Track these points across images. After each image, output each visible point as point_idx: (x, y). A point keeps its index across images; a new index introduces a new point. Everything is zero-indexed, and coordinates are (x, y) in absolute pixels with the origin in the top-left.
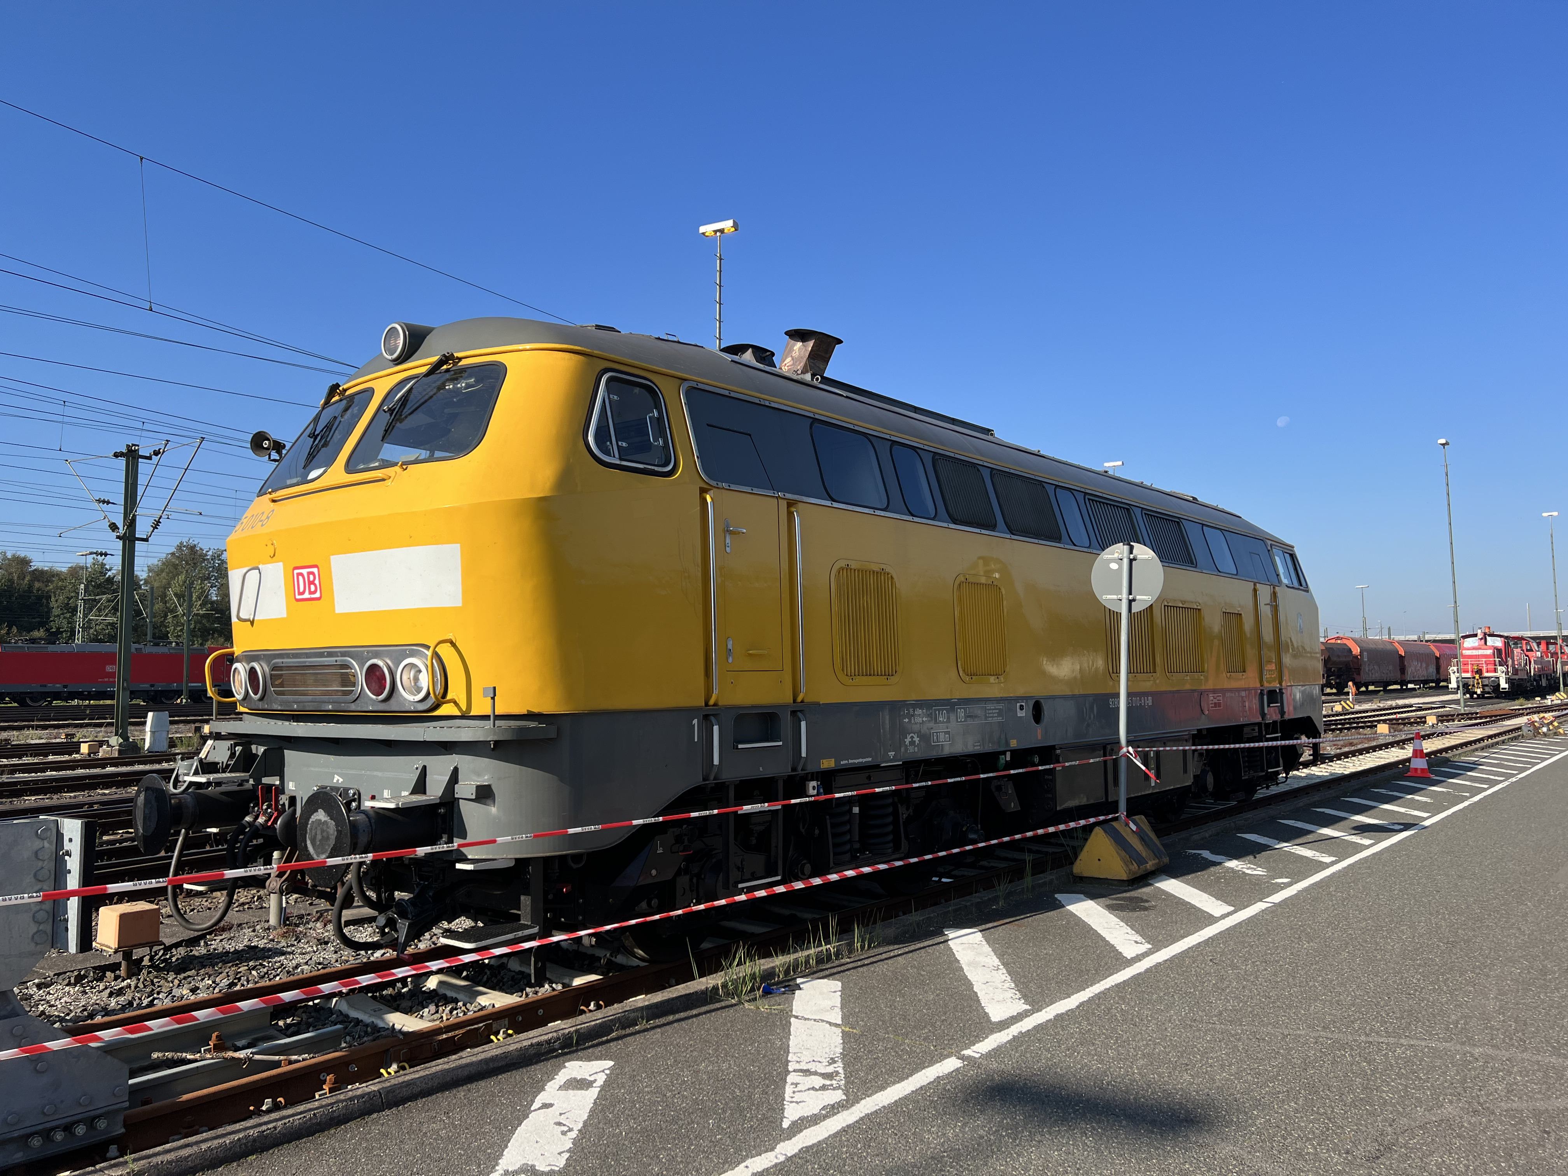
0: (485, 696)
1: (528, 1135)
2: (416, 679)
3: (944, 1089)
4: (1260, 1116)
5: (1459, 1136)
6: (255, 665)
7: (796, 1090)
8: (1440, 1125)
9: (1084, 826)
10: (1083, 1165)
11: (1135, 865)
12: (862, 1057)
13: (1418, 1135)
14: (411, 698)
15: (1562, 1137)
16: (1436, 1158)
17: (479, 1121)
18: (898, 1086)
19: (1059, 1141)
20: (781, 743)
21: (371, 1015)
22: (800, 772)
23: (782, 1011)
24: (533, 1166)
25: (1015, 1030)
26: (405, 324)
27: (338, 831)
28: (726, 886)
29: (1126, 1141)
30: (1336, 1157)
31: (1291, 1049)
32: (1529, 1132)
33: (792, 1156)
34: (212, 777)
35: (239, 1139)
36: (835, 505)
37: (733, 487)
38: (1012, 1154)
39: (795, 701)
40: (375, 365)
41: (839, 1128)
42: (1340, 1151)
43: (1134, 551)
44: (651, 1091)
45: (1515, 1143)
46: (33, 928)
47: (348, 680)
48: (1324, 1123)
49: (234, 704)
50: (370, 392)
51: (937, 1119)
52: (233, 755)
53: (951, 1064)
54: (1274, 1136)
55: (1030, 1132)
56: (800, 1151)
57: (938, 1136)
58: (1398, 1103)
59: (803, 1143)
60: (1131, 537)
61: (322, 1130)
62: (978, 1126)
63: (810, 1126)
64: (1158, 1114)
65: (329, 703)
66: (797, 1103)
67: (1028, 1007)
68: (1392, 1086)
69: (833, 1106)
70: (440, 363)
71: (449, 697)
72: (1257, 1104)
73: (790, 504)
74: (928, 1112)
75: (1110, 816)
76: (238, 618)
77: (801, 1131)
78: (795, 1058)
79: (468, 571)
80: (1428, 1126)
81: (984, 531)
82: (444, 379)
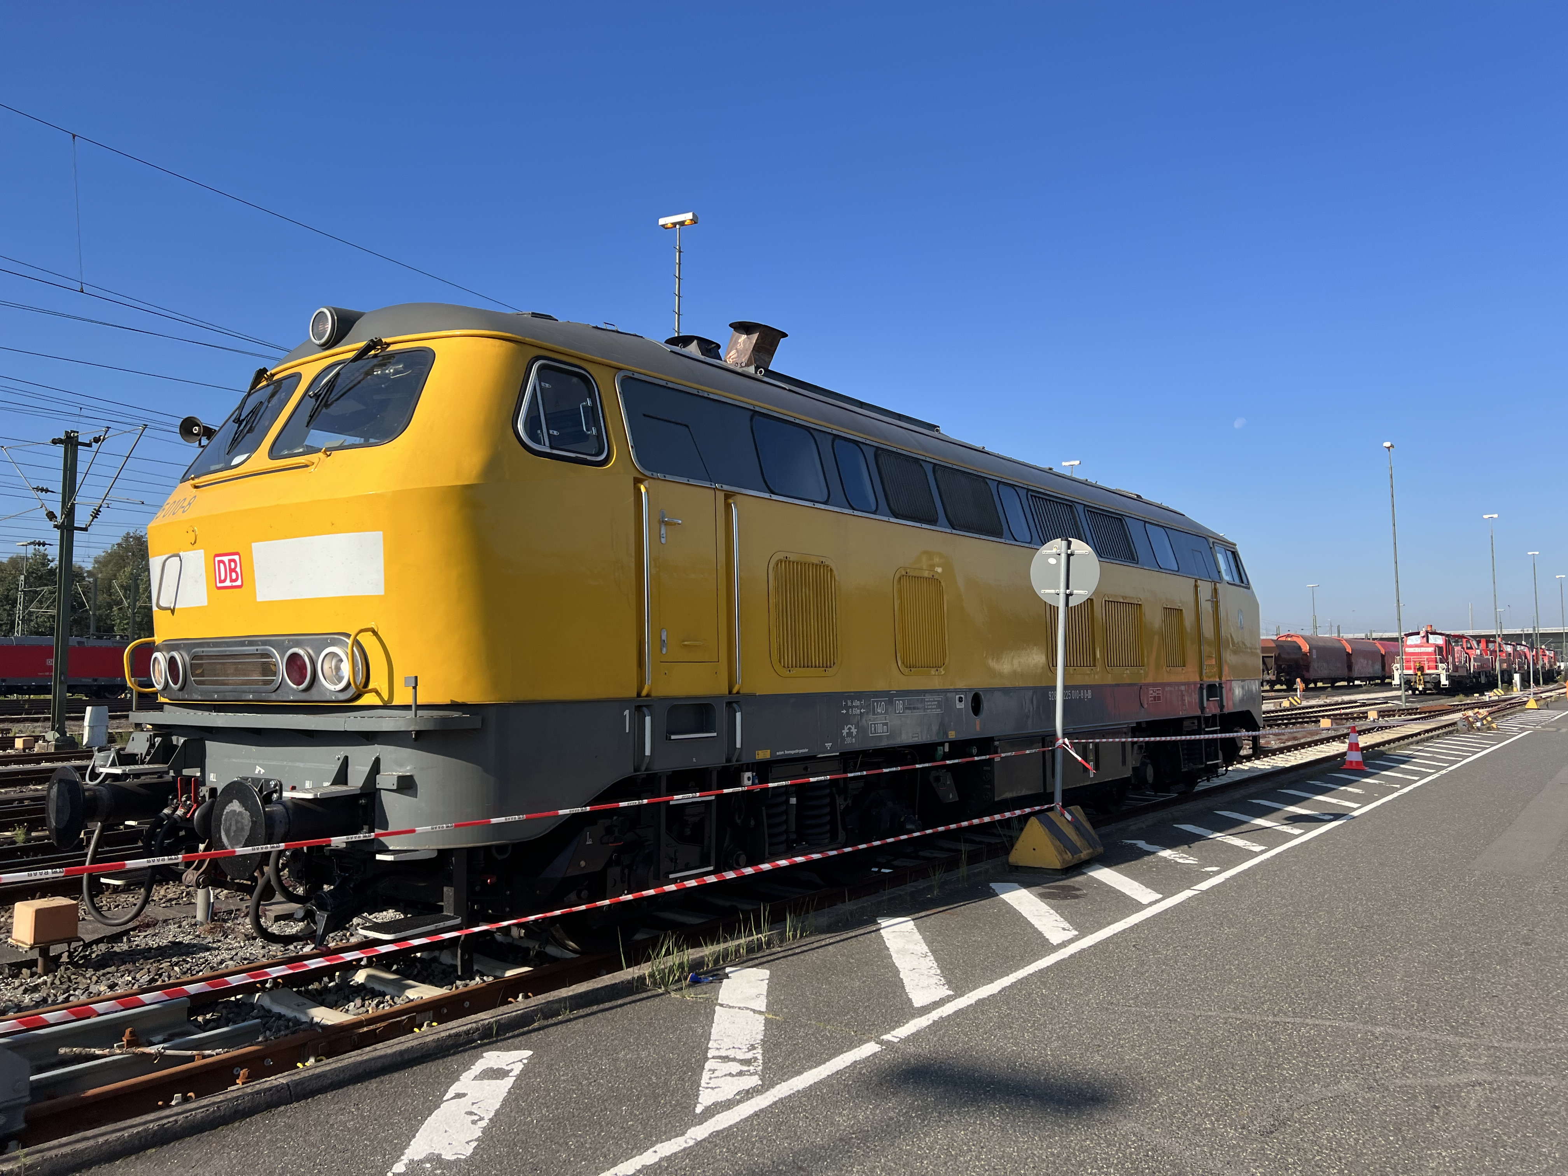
0: (407, 685)
1: (437, 1124)
2: (338, 669)
3: (860, 1073)
4: (1163, 1094)
5: (1353, 1111)
6: (175, 654)
7: (712, 1076)
8: (1335, 1101)
9: (1019, 816)
10: (987, 1144)
11: (1069, 854)
12: (781, 1043)
13: (1313, 1111)
14: (332, 687)
15: (1450, 1111)
16: (1328, 1132)
17: (389, 1111)
18: (815, 1071)
19: (967, 1121)
20: (715, 734)
21: (294, 1010)
22: (735, 763)
23: (707, 999)
24: (439, 1156)
25: (935, 1015)
26: (334, 309)
27: (252, 821)
28: (657, 876)
29: (1032, 1120)
30: (1232, 1131)
31: (1200, 1030)
32: (1420, 1107)
33: (701, 1141)
34: (127, 768)
35: (138, 1133)
36: (774, 497)
37: (666, 476)
38: (919, 1134)
39: (730, 692)
40: (303, 349)
41: (751, 1112)
42: (1236, 1126)
43: (1072, 547)
44: (567, 1080)
45: (1405, 1117)
47: (268, 669)
48: (1224, 1100)
49: (154, 694)
50: (298, 377)
51: (850, 1102)
52: (152, 745)
53: (869, 1049)
54: (1175, 1112)
55: (940, 1113)
56: (710, 1135)
57: (848, 1119)
58: (1297, 1080)
59: (714, 1127)
60: (1068, 533)
61: (226, 1124)
62: (889, 1108)
63: (723, 1111)
64: (1066, 1093)
65: (250, 692)
66: (712, 1088)
67: (951, 993)
68: (1293, 1064)
69: (748, 1091)
70: (369, 348)
71: (371, 686)
72: (1162, 1082)
73: (728, 496)
74: (842, 1095)
75: (1046, 807)
76: (158, 606)
77: (714, 1116)
78: (716, 1045)
79: (391, 559)
80: (1324, 1101)
81: (924, 526)
82: (371, 364)
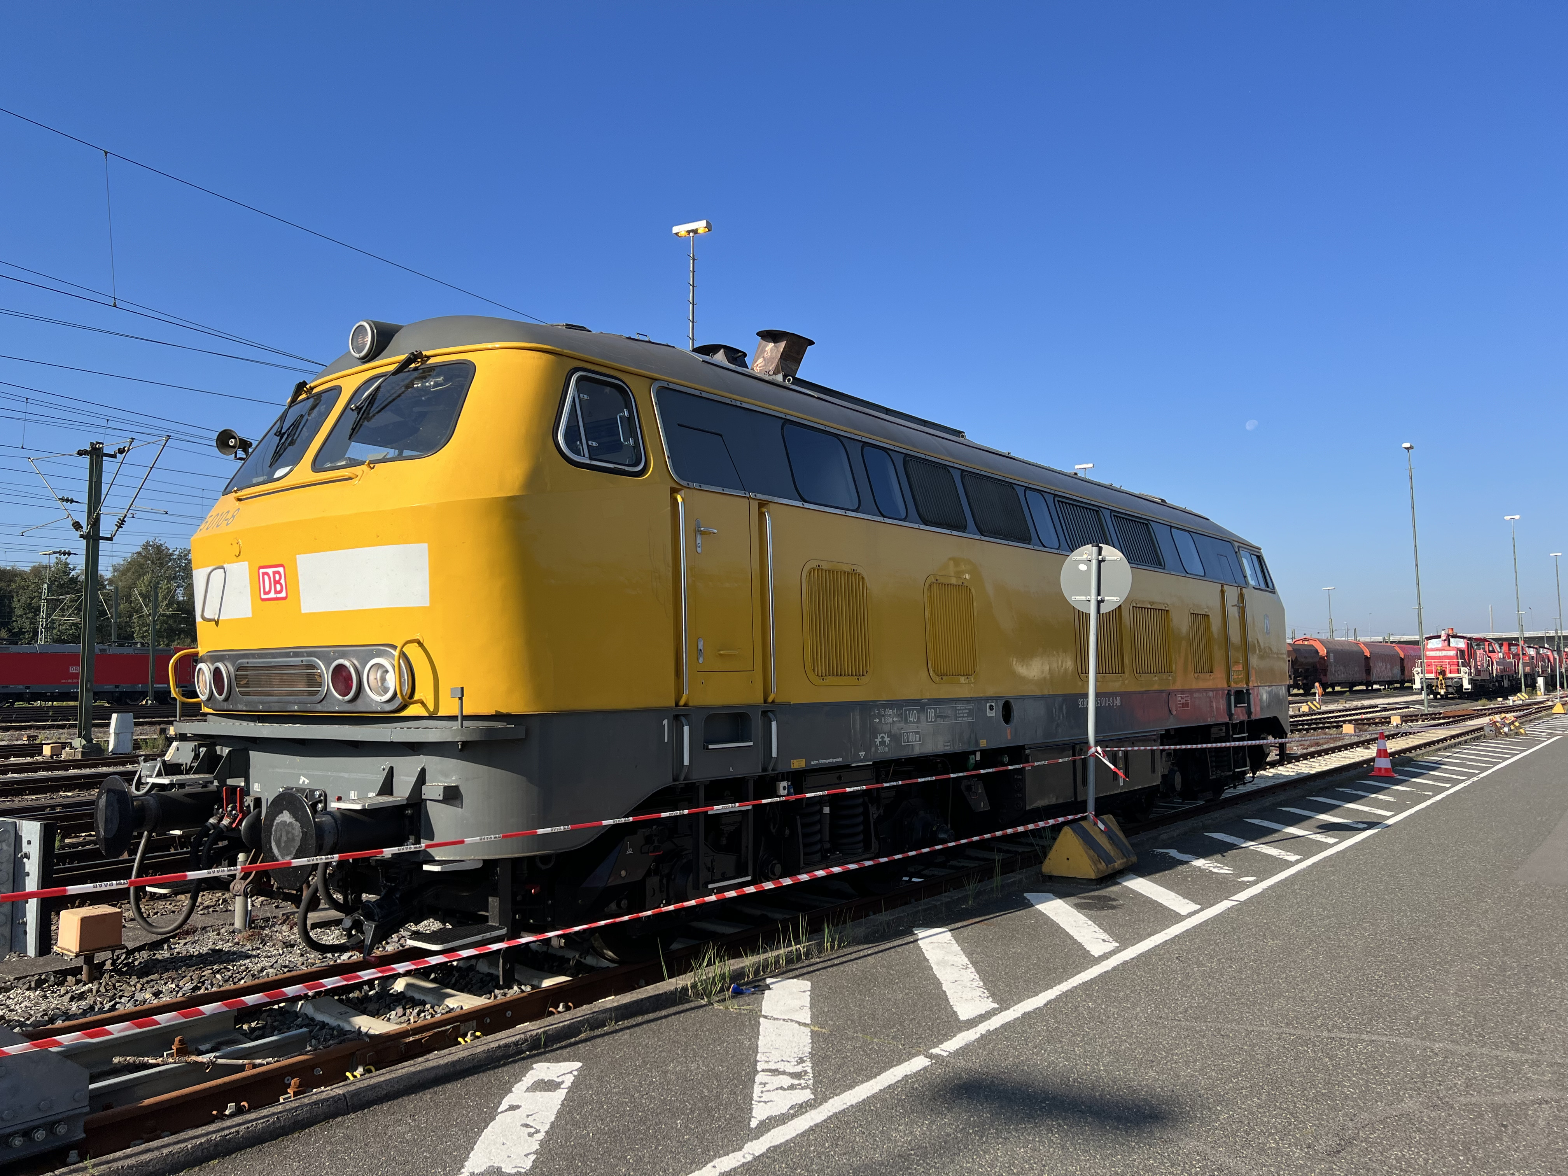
0: (453, 696)
1: (494, 1137)
2: (383, 679)
3: (912, 1087)
4: (1223, 1112)
5: (1419, 1130)
6: (220, 665)
7: (764, 1089)
8: (1400, 1120)
9: (1053, 826)
10: (1048, 1162)
11: (1104, 864)
12: (830, 1057)
13: (1378, 1130)
14: (378, 698)
15: (1518, 1130)
16: (1396, 1152)
17: (445, 1123)
18: (866, 1085)
19: (1026, 1138)
20: (751, 744)
21: (337, 1018)
22: (771, 772)
23: (751, 1011)
24: (499, 1169)
25: (982, 1028)
26: (372, 321)
27: (303, 832)
28: (696, 887)
29: (1091, 1138)
30: (1298, 1151)
31: (1254, 1045)
32: (1488, 1126)
33: (759, 1156)
34: (175, 778)
35: (201, 1144)
36: (807, 505)
37: (704, 487)
38: (978, 1151)
39: (765, 701)
40: (342, 363)
41: (807, 1127)
42: (1302, 1145)
43: (1103, 553)
44: (619, 1092)
45: (1474, 1136)
47: (314, 680)
48: (1286, 1118)
49: (198, 705)
50: (338, 390)
51: (905, 1117)
52: (197, 756)
53: (919, 1063)
54: (1237, 1131)
55: (997, 1129)
56: (767, 1150)
57: (905, 1135)
58: (1359, 1098)
59: (771, 1142)
60: (1099, 538)
61: (286, 1134)
62: (945, 1124)
63: (778, 1126)
64: (1124, 1110)
65: (295, 703)
66: (765, 1102)
67: (996, 1006)
68: (1354, 1081)
69: (801, 1105)
70: (409, 361)
71: (416, 697)
72: (1221, 1099)
73: (762, 504)
74: (896, 1110)
75: (1079, 816)
76: (203, 617)
77: (769, 1130)
78: (764, 1058)
79: (436, 570)
80: (1389, 1120)
81: (955, 533)
82: (412, 377)
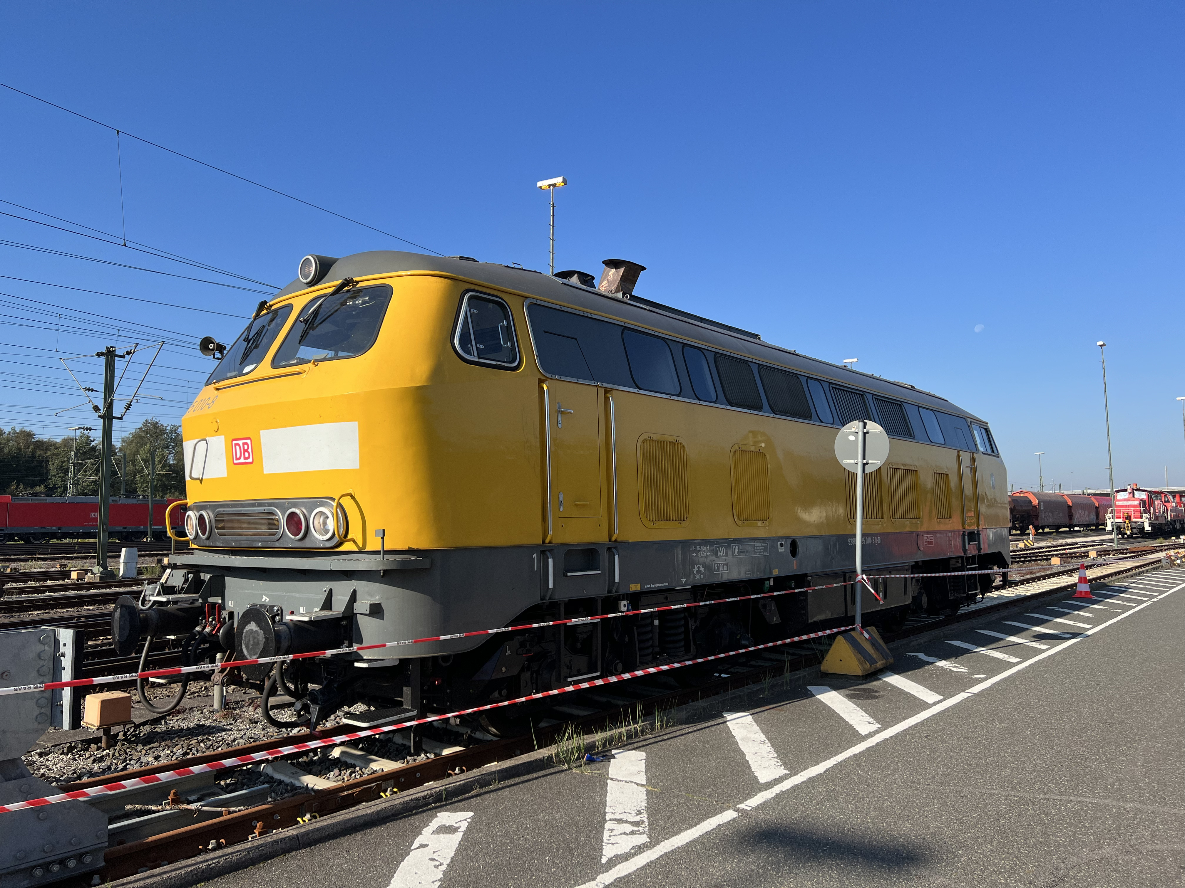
0: (377, 536)
1: (409, 868)
2: (325, 523)
3: (724, 834)
4: (964, 855)
5: (1115, 870)
6: (204, 513)
7: (611, 834)
8: (1100, 862)
9: (829, 635)
11: (868, 664)
12: (661, 810)
13: (1084, 870)
14: (321, 538)
16: (1098, 887)
17: (372, 857)
18: (689, 832)
19: (812, 874)
20: (599, 572)
21: (290, 777)
22: (614, 594)
23: (600, 774)
25: (777, 789)
26: (316, 256)
27: (265, 638)
28: (558, 680)
29: (862, 874)
30: (1022, 886)
31: (987, 804)
32: (1169, 868)
33: (609, 885)
34: (171, 597)
35: (191, 871)
36: (641, 392)
37: (564, 378)
38: (775, 883)
39: (610, 540)
40: (294, 287)
41: (645, 863)
42: (1025, 881)
43: (867, 427)
44: (502, 835)
45: (1158, 876)
46: (37, 711)
47: (273, 524)
48: (1012, 860)
49: (187, 542)
50: (290, 307)
51: (719, 857)
52: (186, 580)
53: (729, 815)
54: (975, 870)
55: (789, 867)
56: (615, 881)
57: (719, 870)
58: (1069, 846)
59: (617, 874)
60: (864, 416)
62: (749, 862)
63: (622, 862)
64: (887, 853)
65: (259, 541)
66: (612, 844)
67: (787, 772)
68: (1064, 833)
69: (640, 847)
70: (343, 285)
71: (349, 537)
72: (962, 846)
73: (607, 391)
74: (712, 851)
75: (849, 627)
76: (191, 477)
77: (616, 865)
78: (611, 810)
79: (364, 442)
80: (1092, 863)
81: (753, 412)
82: (346, 297)
